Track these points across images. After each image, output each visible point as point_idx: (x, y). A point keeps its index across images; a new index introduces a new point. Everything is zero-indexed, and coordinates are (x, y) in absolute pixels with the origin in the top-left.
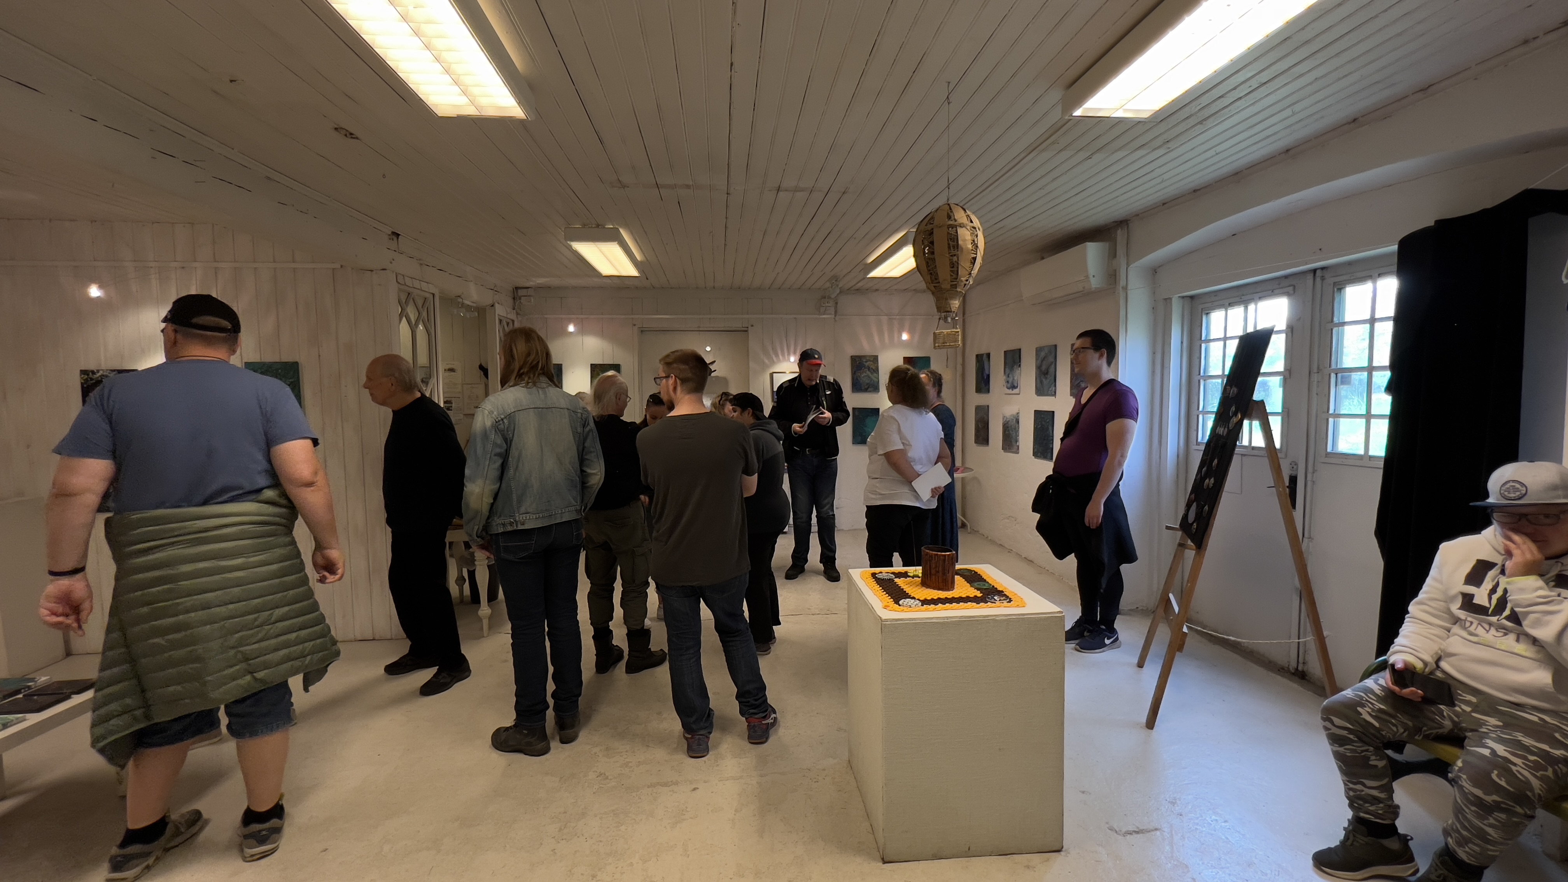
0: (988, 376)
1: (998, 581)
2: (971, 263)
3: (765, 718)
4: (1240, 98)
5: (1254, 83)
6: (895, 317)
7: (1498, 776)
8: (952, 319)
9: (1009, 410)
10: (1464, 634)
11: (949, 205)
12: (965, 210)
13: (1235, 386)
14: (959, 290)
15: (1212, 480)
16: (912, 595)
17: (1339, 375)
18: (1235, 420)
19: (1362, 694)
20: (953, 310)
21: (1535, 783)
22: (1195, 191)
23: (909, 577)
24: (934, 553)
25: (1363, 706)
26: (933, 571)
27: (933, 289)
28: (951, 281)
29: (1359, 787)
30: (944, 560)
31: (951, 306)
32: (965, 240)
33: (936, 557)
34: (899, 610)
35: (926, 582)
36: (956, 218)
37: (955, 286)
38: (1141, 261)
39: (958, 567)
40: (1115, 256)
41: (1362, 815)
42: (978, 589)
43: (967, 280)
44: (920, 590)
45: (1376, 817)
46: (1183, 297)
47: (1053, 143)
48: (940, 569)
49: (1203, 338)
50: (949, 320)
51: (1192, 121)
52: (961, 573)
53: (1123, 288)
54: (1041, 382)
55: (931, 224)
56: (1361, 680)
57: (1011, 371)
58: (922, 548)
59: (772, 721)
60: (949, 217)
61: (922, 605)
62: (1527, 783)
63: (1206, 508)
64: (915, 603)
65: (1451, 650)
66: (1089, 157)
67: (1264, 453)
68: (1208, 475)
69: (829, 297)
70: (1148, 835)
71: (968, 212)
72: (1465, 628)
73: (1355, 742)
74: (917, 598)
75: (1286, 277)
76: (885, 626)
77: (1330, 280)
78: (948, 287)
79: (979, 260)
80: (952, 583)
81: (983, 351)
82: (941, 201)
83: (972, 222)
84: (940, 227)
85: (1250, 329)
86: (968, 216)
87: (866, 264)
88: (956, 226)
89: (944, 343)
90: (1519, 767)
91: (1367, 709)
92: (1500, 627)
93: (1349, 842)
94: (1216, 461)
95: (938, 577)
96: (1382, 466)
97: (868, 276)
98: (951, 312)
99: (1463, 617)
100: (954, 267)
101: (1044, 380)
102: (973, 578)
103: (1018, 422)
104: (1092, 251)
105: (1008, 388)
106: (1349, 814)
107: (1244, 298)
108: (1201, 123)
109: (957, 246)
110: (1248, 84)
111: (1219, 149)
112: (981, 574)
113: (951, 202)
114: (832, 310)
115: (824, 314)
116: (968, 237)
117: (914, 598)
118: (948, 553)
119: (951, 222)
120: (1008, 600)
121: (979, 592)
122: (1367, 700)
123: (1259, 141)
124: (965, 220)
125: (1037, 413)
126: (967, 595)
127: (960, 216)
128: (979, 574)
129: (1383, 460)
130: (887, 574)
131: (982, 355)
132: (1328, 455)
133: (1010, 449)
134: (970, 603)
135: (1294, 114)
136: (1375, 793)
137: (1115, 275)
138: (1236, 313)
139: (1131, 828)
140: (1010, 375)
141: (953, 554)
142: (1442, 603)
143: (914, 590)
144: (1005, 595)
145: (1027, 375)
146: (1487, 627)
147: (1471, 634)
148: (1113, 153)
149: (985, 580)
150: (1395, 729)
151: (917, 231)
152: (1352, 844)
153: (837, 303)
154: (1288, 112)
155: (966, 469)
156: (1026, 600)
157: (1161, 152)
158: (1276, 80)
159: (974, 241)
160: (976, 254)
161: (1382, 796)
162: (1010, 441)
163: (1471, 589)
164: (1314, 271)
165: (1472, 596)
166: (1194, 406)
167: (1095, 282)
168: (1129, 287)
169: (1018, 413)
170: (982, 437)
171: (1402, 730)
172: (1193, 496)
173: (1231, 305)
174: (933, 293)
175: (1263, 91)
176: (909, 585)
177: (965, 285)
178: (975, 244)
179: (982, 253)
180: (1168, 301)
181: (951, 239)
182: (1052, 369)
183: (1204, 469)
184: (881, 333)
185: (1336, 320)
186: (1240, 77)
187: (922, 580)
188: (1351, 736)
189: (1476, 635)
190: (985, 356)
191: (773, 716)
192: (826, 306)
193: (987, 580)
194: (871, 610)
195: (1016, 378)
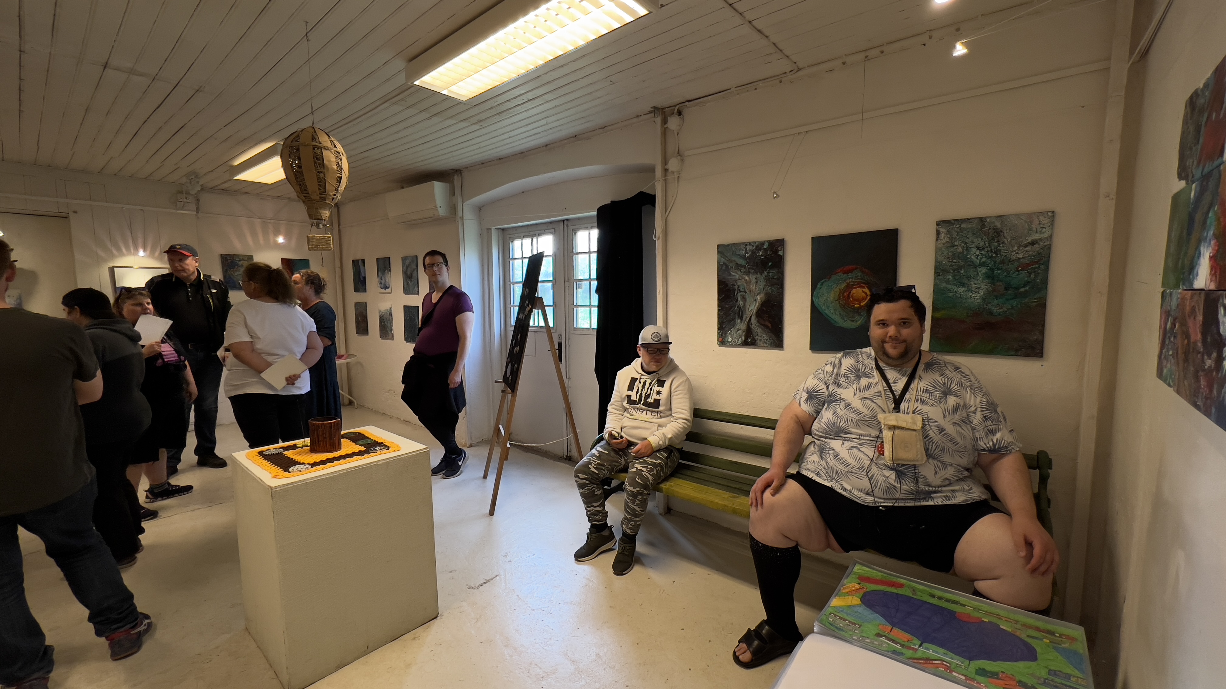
0: (364, 278)
1: (378, 436)
2: (338, 181)
3: (134, 627)
4: (519, 105)
5: (525, 98)
6: (269, 221)
7: (638, 479)
8: (323, 225)
9: (384, 306)
10: (628, 415)
11: (313, 128)
12: (328, 136)
13: (528, 288)
14: (328, 202)
15: (518, 347)
16: (302, 462)
17: (577, 283)
18: (528, 309)
19: (591, 458)
20: (323, 219)
21: (650, 477)
22: (500, 159)
23: (298, 448)
24: (320, 422)
25: (591, 464)
26: (321, 438)
27: (304, 198)
28: (320, 194)
29: (591, 508)
30: (331, 427)
31: (322, 215)
32: (329, 161)
33: (323, 426)
34: (290, 476)
35: (314, 449)
36: (320, 140)
37: (323, 199)
38: (471, 200)
39: (343, 432)
40: (454, 195)
41: (593, 523)
42: (362, 445)
43: (335, 195)
44: (309, 457)
45: (599, 521)
46: (498, 229)
47: (402, 100)
48: (327, 435)
49: (511, 257)
50: (321, 226)
51: (493, 112)
52: (345, 436)
53: (460, 218)
54: (408, 284)
55: (297, 141)
56: (591, 451)
57: (383, 274)
58: (309, 421)
59: (145, 627)
60: (313, 139)
61: (312, 467)
62: (648, 478)
63: (516, 365)
64: (305, 467)
65: (624, 425)
66: (430, 118)
67: (544, 330)
68: (516, 345)
69: (188, 193)
70: (492, 581)
71: (332, 139)
72: (629, 413)
73: (588, 484)
74: (306, 463)
75: (551, 223)
76: (274, 493)
77: (571, 228)
78: (318, 198)
79: (344, 180)
80: (339, 445)
81: (359, 257)
82: (305, 124)
83: (335, 147)
84: (306, 146)
85: (535, 253)
86: (332, 141)
87: (232, 166)
88: (321, 148)
89: (317, 246)
90: (646, 474)
91: (593, 465)
92: (642, 410)
93: (589, 540)
94: (520, 335)
95: (326, 442)
96: (596, 334)
97: (235, 178)
98: (322, 220)
99: (628, 407)
100: (322, 183)
101: (409, 282)
102: (357, 438)
103: (392, 315)
104: (438, 187)
105: (381, 288)
106: (589, 525)
107: (531, 233)
108: (498, 114)
109: (323, 165)
110: (522, 97)
111: (511, 134)
112: (364, 434)
113: (316, 126)
114: (194, 206)
115: (182, 210)
116: (333, 159)
117: (304, 464)
118: (334, 421)
119: (314, 143)
120: (387, 448)
121: (363, 447)
122: (593, 461)
123: (531, 136)
124: (329, 145)
125: (406, 307)
126: (353, 451)
127: (324, 140)
128: (363, 434)
129: (596, 330)
130: (275, 450)
131: (358, 260)
132: (575, 329)
133: (386, 336)
134: (356, 457)
135: (547, 124)
136: (598, 509)
137: (455, 208)
138: (527, 241)
139: (482, 582)
140: (383, 278)
141: (338, 421)
142: (619, 403)
143: (304, 457)
144: (384, 445)
145: (396, 278)
146: (636, 410)
147: (631, 415)
148: (446, 119)
149: (368, 438)
150: (604, 472)
151: (283, 144)
152: (590, 541)
153: (198, 200)
154: (543, 122)
155: (349, 356)
156: (401, 445)
157: (477, 127)
158: (537, 100)
159: (338, 163)
160: (342, 174)
161: (601, 509)
162: (386, 330)
163: (630, 393)
164: (564, 221)
165: (631, 396)
166: (508, 302)
167: (442, 211)
168: (465, 218)
169: (391, 308)
170: (362, 328)
171: (606, 472)
172: (509, 359)
173: (524, 237)
174: (304, 202)
175: (529, 105)
176: (298, 455)
177: (333, 198)
178: (339, 165)
179: (347, 174)
180: (489, 230)
181: (317, 159)
182: (415, 274)
183: (514, 341)
184: (254, 234)
185: (574, 251)
186: (517, 92)
187: (310, 448)
188: (587, 482)
189: (633, 415)
190: (360, 262)
191: (146, 621)
192: (184, 202)
193: (370, 437)
194: (259, 483)
195: (387, 280)
